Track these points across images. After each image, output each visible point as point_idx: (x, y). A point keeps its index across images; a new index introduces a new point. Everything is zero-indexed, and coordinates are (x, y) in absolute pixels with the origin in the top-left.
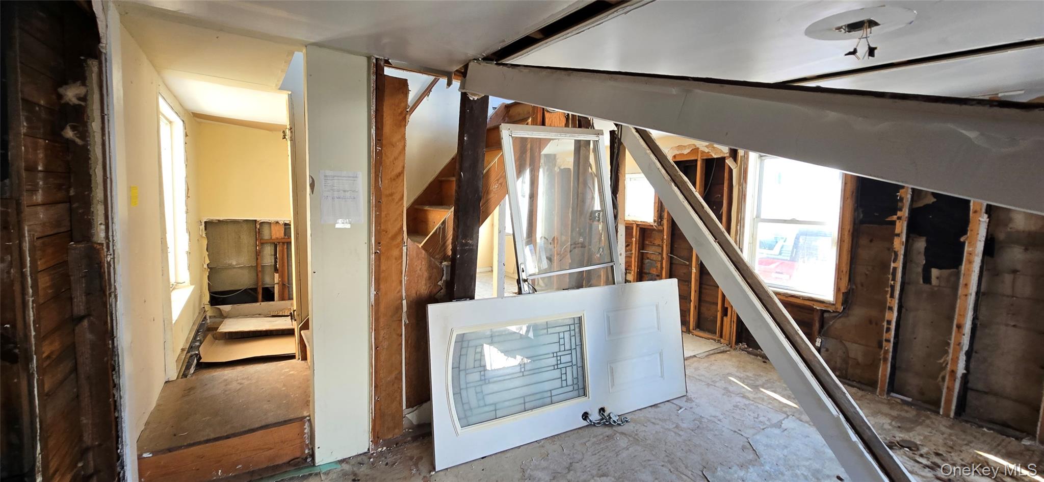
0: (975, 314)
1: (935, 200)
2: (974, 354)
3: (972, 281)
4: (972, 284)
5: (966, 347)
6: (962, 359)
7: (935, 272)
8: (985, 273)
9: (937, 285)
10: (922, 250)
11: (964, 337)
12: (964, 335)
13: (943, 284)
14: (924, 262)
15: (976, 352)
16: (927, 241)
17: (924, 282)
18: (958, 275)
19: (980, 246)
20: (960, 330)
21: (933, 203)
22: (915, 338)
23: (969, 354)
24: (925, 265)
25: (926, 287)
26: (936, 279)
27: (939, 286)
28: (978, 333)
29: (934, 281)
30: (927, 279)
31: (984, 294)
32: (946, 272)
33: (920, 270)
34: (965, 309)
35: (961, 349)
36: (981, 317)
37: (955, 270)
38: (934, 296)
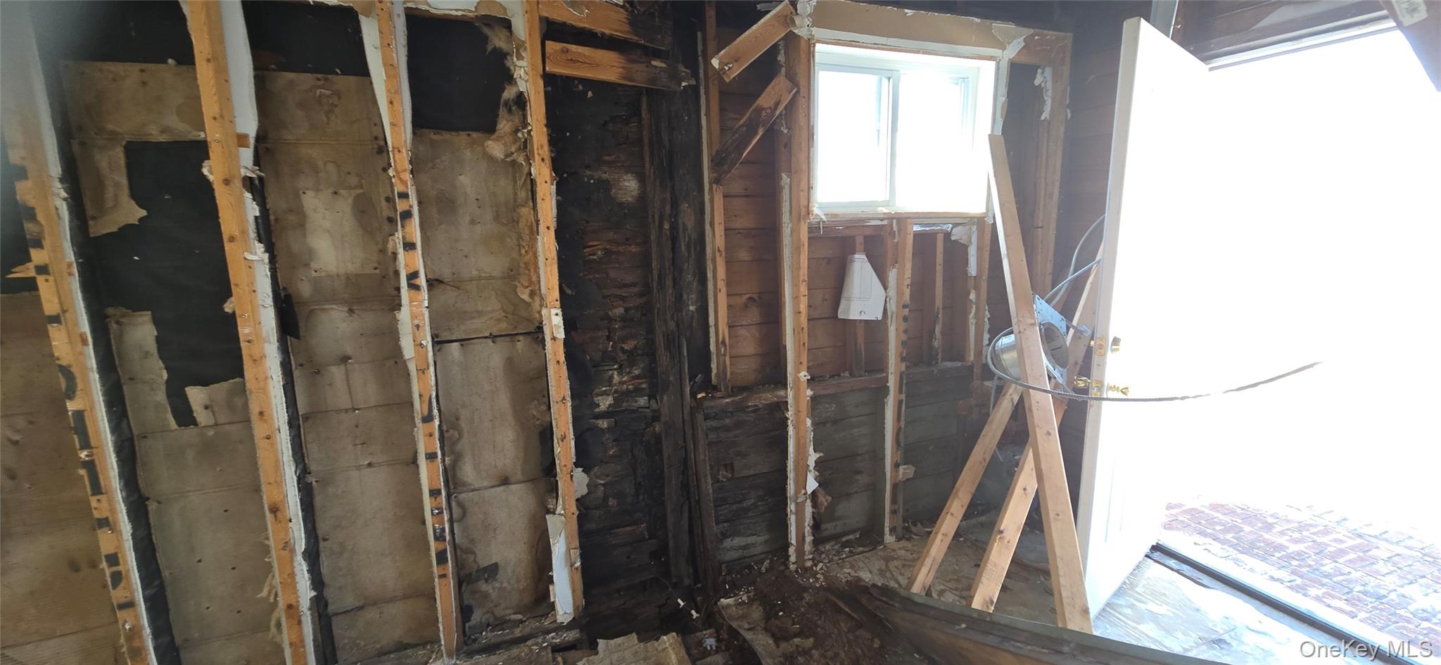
0: (301, 466)
1: (144, 213)
2: (322, 544)
3: (274, 401)
4: (274, 407)
5: (301, 545)
6: (302, 567)
7: (196, 395)
8: (296, 374)
9: (212, 422)
10: (152, 346)
11: (290, 525)
12: (290, 521)
13: (223, 418)
14: (165, 375)
15: (325, 540)
16: (156, 322)
17: (180, 424)
18: (242, 390)
19: (268, 318)
20: (279, 514)
21: (141, 220)
22: (200, 561)
23: (312, 556)
24: (168, 382)
25: (190, 433)
26: (205, 411)
27: (216, 424)
28: (318, 500)
29: (202, 416)
30: (185, 416)
31: (306, 418)
32: (220, 389)
33: (161, 396)
34: (278, 466)
35: (293, 551)
36: (313, 467)
37: (237, 380)
38: (210, 450)
